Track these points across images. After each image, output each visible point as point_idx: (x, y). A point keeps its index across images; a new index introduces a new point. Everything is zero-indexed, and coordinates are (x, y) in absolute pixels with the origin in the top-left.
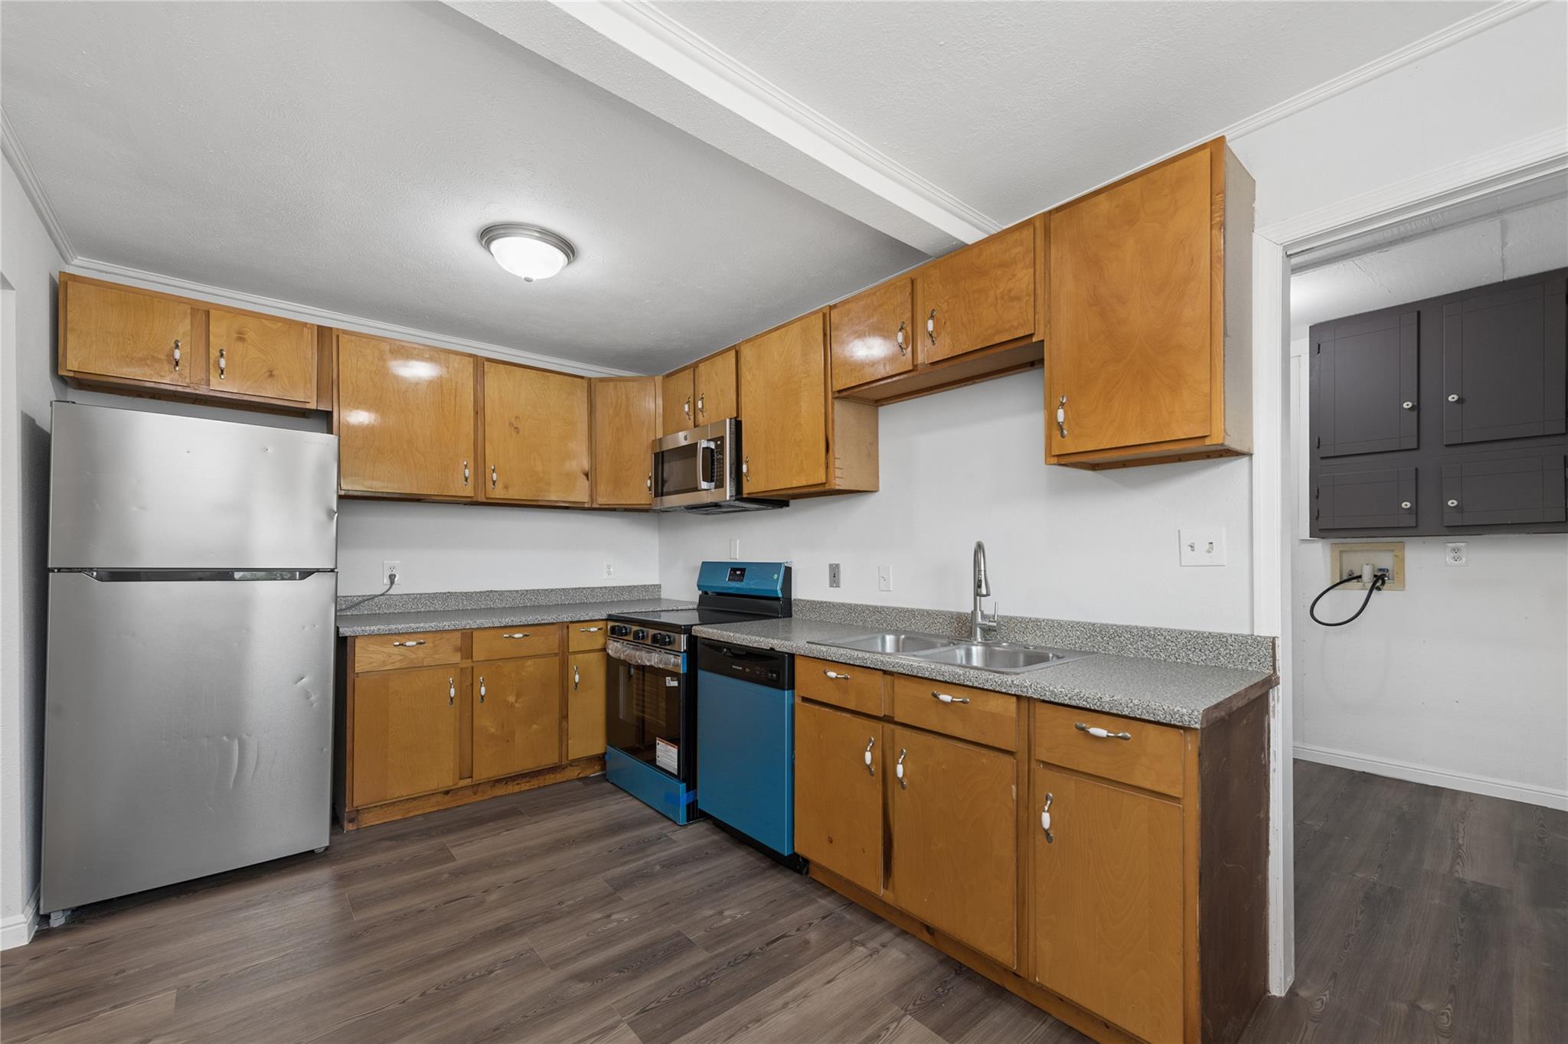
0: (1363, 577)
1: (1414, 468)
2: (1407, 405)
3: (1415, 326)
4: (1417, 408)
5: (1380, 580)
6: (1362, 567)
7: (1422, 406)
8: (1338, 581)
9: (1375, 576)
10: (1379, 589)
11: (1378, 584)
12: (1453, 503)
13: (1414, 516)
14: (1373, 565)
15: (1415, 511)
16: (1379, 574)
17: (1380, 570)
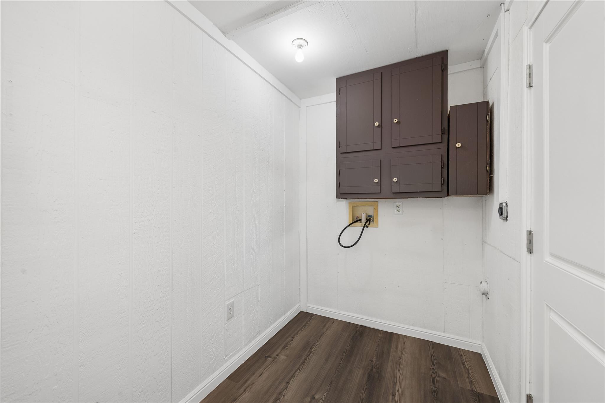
0: (362, 220)
1: (380, 160)
2: (377, 124)
3: (380, 80)
4: (380, 126)
5: (369, 220)
6: (362, 214)
7: (383, 126)
8: (352, 222)
9: (367, 219)
10: (367, 227)
11: (367, 224)
12: (395, 180)
13: (380, 187)
14: (366, 214)
15: (380, 183)
16: (368, 218)
17: (369, 216)
